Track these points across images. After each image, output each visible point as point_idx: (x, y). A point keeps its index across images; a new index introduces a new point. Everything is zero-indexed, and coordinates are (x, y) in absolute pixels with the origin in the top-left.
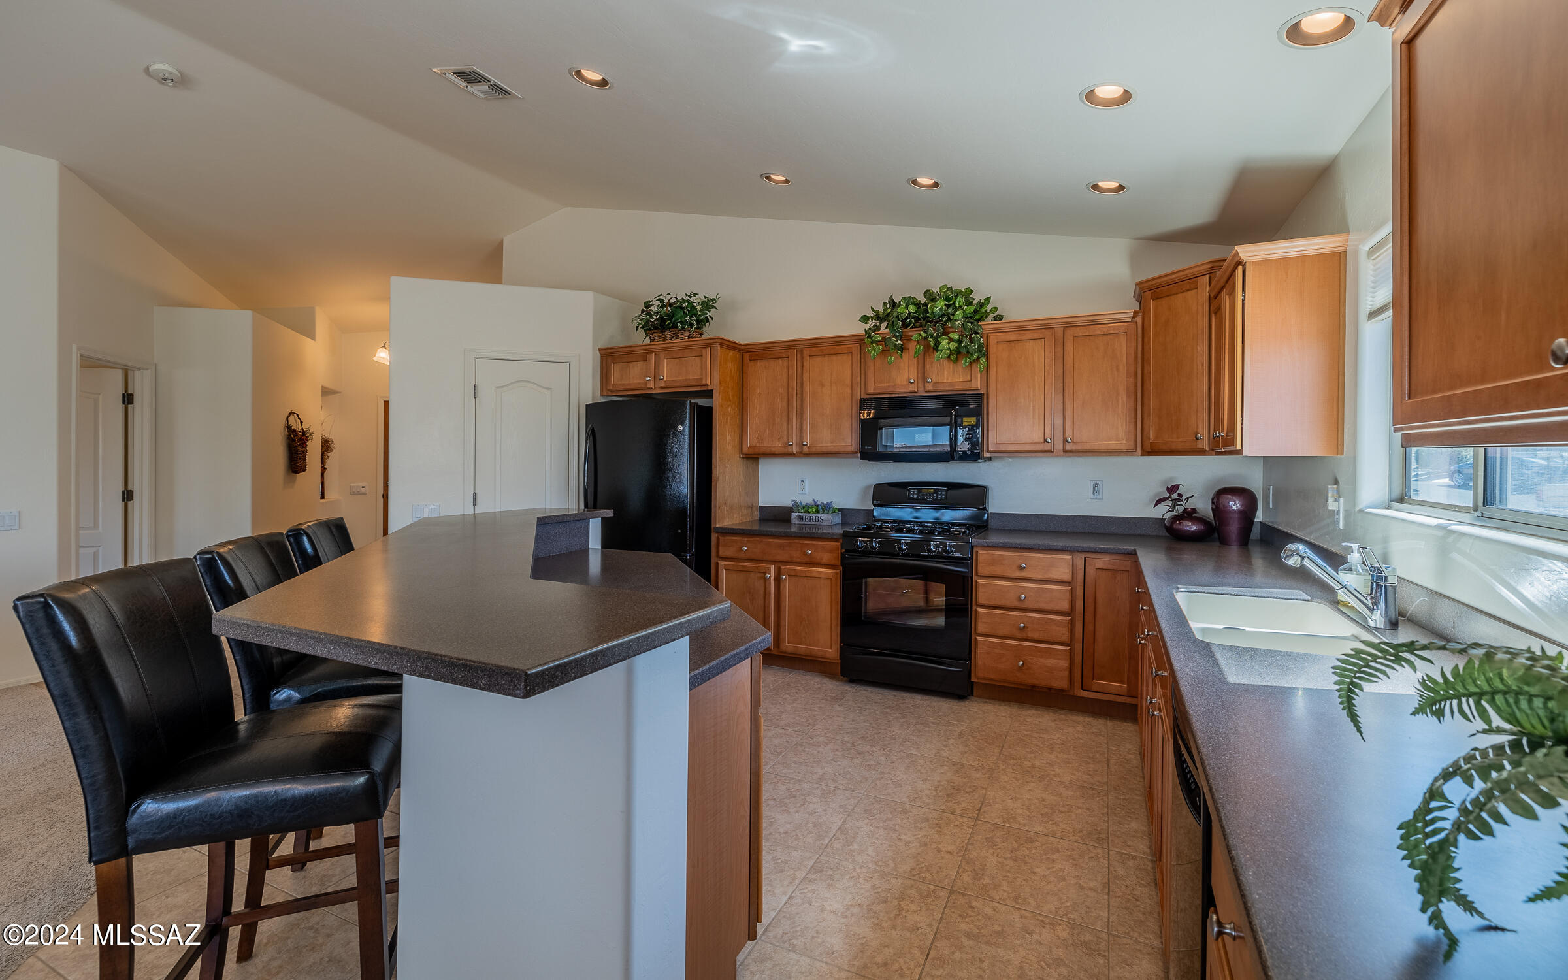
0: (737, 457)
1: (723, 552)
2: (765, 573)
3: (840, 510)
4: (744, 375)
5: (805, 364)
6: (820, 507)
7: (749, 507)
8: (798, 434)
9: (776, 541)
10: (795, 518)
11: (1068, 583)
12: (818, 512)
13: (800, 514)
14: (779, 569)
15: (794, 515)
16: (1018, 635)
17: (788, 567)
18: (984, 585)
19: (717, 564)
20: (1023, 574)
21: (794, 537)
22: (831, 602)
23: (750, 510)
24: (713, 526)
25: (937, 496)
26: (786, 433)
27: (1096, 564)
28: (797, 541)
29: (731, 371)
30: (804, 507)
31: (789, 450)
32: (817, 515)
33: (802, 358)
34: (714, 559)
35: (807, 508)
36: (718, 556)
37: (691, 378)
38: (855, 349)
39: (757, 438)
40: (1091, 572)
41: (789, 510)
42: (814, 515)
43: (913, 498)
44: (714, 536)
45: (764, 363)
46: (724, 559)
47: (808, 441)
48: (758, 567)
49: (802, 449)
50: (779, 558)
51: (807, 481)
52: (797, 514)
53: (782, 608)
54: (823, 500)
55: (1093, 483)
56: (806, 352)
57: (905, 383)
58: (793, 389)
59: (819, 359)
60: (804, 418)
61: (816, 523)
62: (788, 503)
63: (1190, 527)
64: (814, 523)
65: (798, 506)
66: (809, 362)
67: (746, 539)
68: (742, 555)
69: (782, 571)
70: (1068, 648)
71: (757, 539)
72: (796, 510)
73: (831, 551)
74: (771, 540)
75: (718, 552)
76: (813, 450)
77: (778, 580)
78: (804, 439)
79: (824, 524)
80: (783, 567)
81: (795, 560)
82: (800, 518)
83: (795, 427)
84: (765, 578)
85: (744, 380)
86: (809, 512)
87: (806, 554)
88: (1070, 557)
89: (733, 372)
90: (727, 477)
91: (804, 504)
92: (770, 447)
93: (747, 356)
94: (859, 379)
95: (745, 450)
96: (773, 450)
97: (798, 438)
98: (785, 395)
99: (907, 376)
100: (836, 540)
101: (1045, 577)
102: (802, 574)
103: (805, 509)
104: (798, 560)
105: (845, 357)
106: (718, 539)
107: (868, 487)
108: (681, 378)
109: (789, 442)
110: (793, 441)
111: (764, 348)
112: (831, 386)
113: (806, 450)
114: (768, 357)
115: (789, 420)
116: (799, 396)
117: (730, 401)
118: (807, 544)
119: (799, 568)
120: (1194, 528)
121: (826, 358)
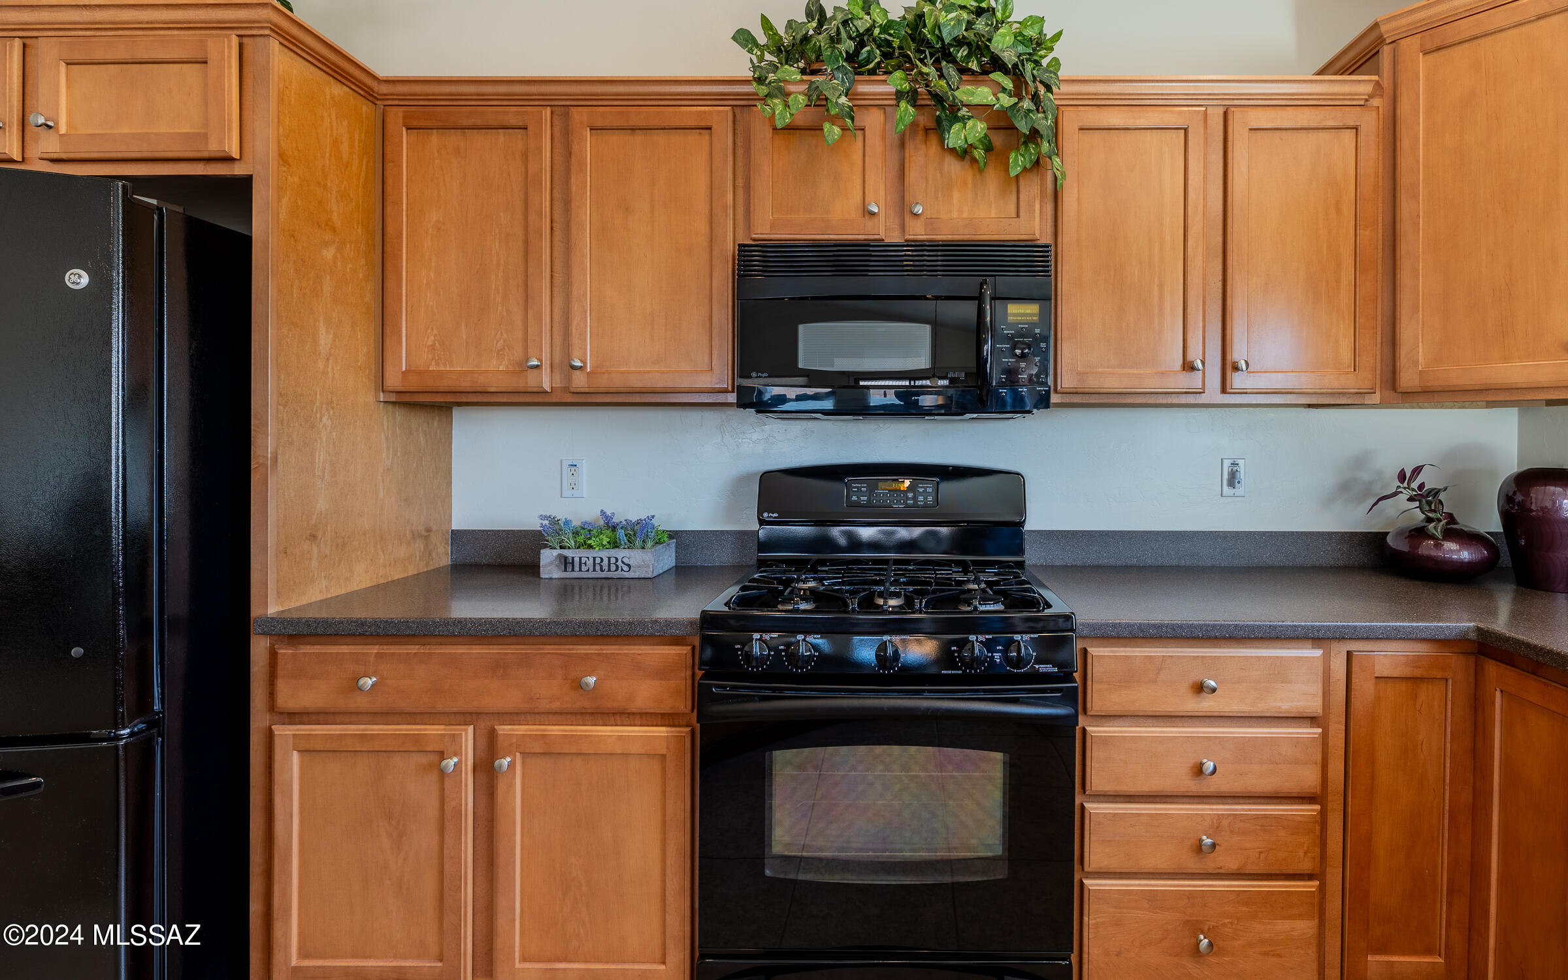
0: (367, 397)
1: (289, 696)
2: (442, 755)
3: (673, 535)
4: (389, 166)
5: (576, 148)
6: (621, 533)
7: (415, 536)
8: (558, 339)
9: (477, 650)
10: (551, 564)
11: (1313, 720)
12: (615, 544)
13: (566, 552)
14: (492, 735)
15: (547, 557)
16: (1192, 864)
17: (521, 729)
18: (1106, 741)
19: (270, 736)
20: (1207, 704)
21: (543, 635)
22: (664, 823)
23: (419, 545)
24: (255, 612)
25: (915, 498)
26: (519, 334)
27: (1377, 667)
28: (549, 649)
29: (336, 142)
30: (576, 533)
31: (531, 381)
32: (614, 553)
33: (567, 133)
34: (258, 719)
35: (584, 535)
36: (272, 708)
37: (164, 129)
38: (720, 117)
39: (433, 347)
40: (1365, 688)
41: (535, 541)
42: (604, 554)
43: (857, 505)
44: (259, 647)
45: (453, 139)
46: (294, 717)
47: (585, 355)
48: (417, 738)
49: (569, 378)
50: (492, 703)
51: (584, 468)
52: (555, 553)
53: (501, 858)
54: (628, 511)
55: (1227, 463)
56: (580, 116)
57: (854, 214)
58: (540, 213)
59: (615, 139)
60: (575, 293)
61: (610, 575)
62: (532, 522)
63: (1459, 553)
64: (604, 575)
65: (558, 533)
66: (587, 145)
67: (374, 650)
68: (361, 702)
69: (501, 743)
70: (1312, 886)
71: (413, 649)
72: (553, 541)
73: (662, 673)
74: (461, 650)
75: (272, 695)
76: (603, 382)
77: (486, 769)
78: (576, 352)
79: (631, 575)
80: (503, 729)
81: (544, 705)
82: (566, 563)
83: (546, 319)
84: (442, 774)
85: (389, 181)
86: (590, 547)
87: (578, 686)
88: (1318, 653)
89: (345, 147)
90: (321, 457)
91: (576, 523)
92: (472, 372)
93: (396, 116)
94: (730, 197)
95: (393, 380)
96: (482, 380)
97: (557, 349)
98: (519, 231)
99: (857, 198)
100: (677, 641)
101: (1261, 708)
102: (567, 749)
103: (581, 539)
104: (556, 705)
105: (693, 138)
106: (273, 655)
107: (743, 479)
108: (125, 130)
109: (527, 361)
110: (543, 354)
111: (454, 97)
112: (652, 212)
113: (579, 381)
114: (465, 123)
115: (527, 298)
116: (558, 234)
117: (334, 230)
118: (587, 657)
119: (555, 730)
120: (1465, 555)
121: (639, 138)
